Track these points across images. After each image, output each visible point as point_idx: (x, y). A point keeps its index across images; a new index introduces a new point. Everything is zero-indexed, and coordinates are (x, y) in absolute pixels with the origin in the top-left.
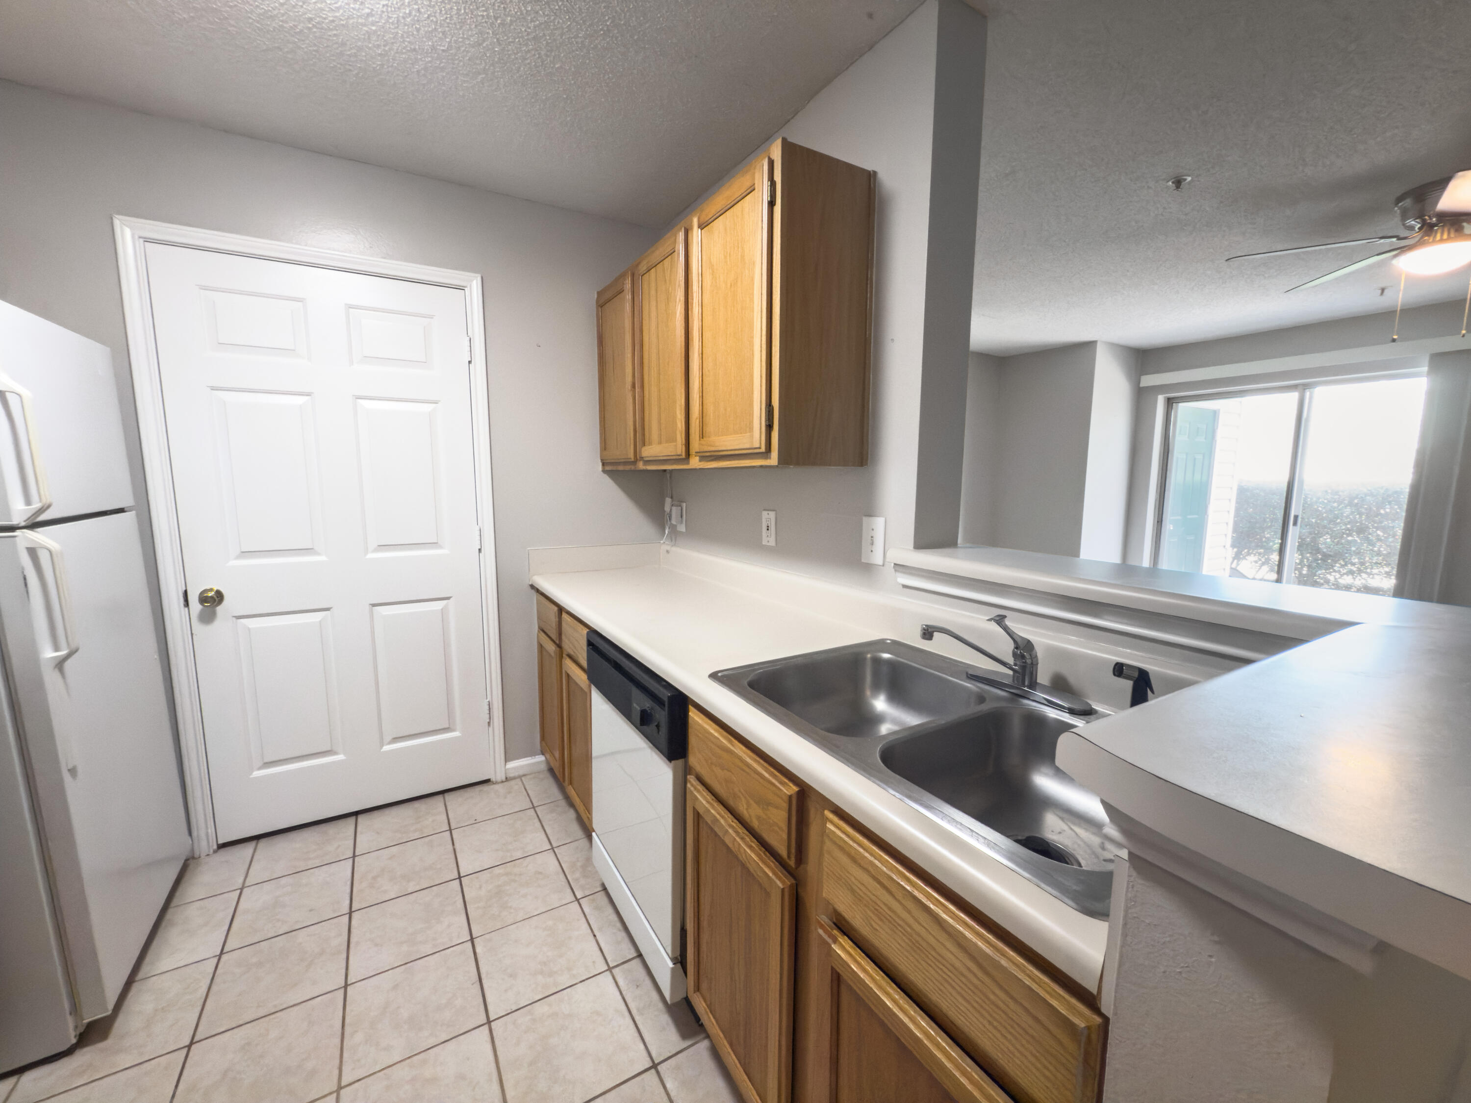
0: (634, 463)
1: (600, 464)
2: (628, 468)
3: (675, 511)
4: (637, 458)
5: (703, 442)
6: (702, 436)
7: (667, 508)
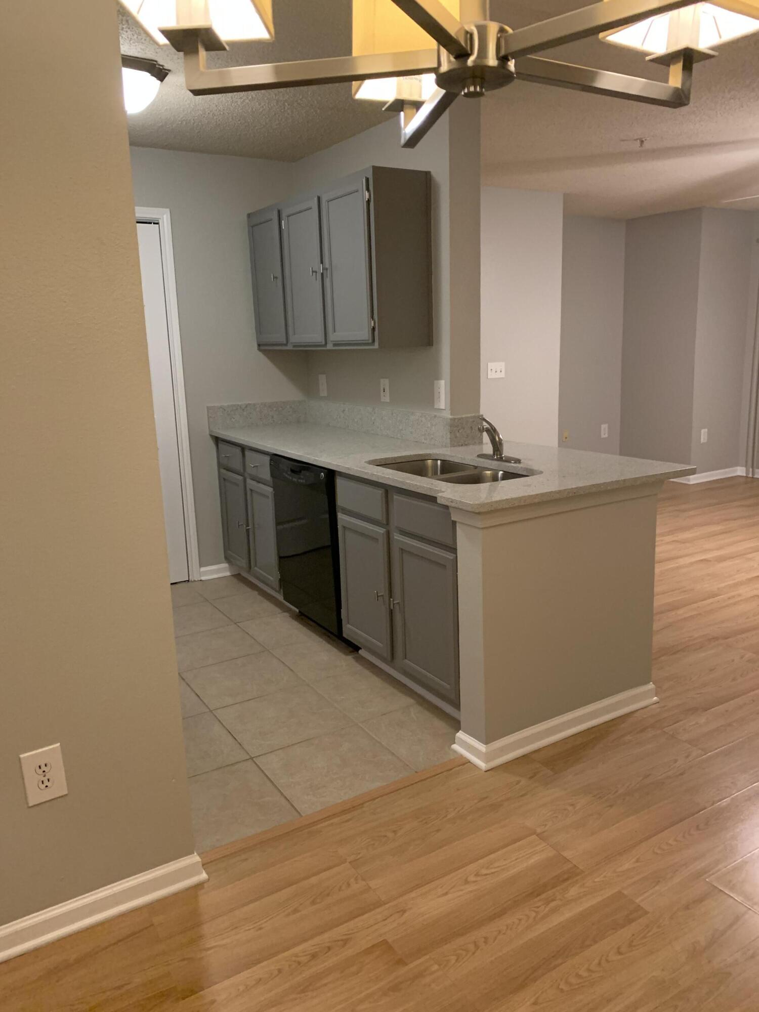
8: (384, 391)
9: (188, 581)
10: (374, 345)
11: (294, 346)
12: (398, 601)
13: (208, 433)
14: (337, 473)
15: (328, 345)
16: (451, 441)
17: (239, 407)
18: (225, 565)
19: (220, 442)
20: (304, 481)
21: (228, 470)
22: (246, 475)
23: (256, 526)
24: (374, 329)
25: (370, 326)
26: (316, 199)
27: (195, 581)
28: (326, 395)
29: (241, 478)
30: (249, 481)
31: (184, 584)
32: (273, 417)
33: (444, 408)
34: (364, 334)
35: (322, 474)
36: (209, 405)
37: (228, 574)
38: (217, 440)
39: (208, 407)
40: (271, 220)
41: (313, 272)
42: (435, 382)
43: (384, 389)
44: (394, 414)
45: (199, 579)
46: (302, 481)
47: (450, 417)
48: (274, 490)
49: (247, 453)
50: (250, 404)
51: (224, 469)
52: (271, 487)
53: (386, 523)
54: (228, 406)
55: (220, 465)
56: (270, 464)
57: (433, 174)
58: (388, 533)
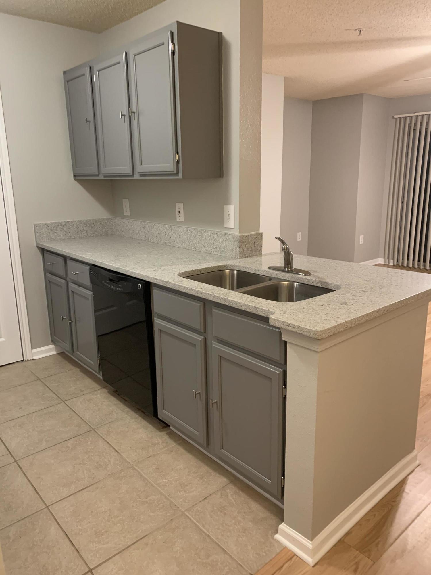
8: (179, 213)
9: (23, 361)
10: (178, 176)
11: (105, 177)
12: (216, 401)
13: (35, 245)
14: (152, 285)
15: (135, 176)
16: (240, 254)
17: (59, 224)
18: (52, 346)
19: (45, 252)
20: (122, 290)
21: (53, 274)
22: (68, 279)
23: (77, 319)
24: (178, 162)
25: (175, 160)
26: (124, 55)
27: (28, 360)
28: (129, 215)
29: (63, 281)
30: (70, 284)
31: (19, 363)
32: (87, 231)
33: (233, 227)
34: (169, 166)
35: (140, 284)
36: (35, 223)
37: (54, 353)
38: (43, 251)
39: (34, 224)
40: (84, 75)
41: (122, 115)
42: (225, 206)
43: (179, 211)
44: (189, 231)
45: (32, 359)
46: (120, 289)
47: (240, 235)
48: (93, 294)
49: (69, 262)
50: (68, 222)
51: (49, 273)
52: (91, 291)
53: (204, 332)
54: (52, 224)
55: (46, 270)
56: (90, 273)
57: (224, 34)
58: (205, 339)
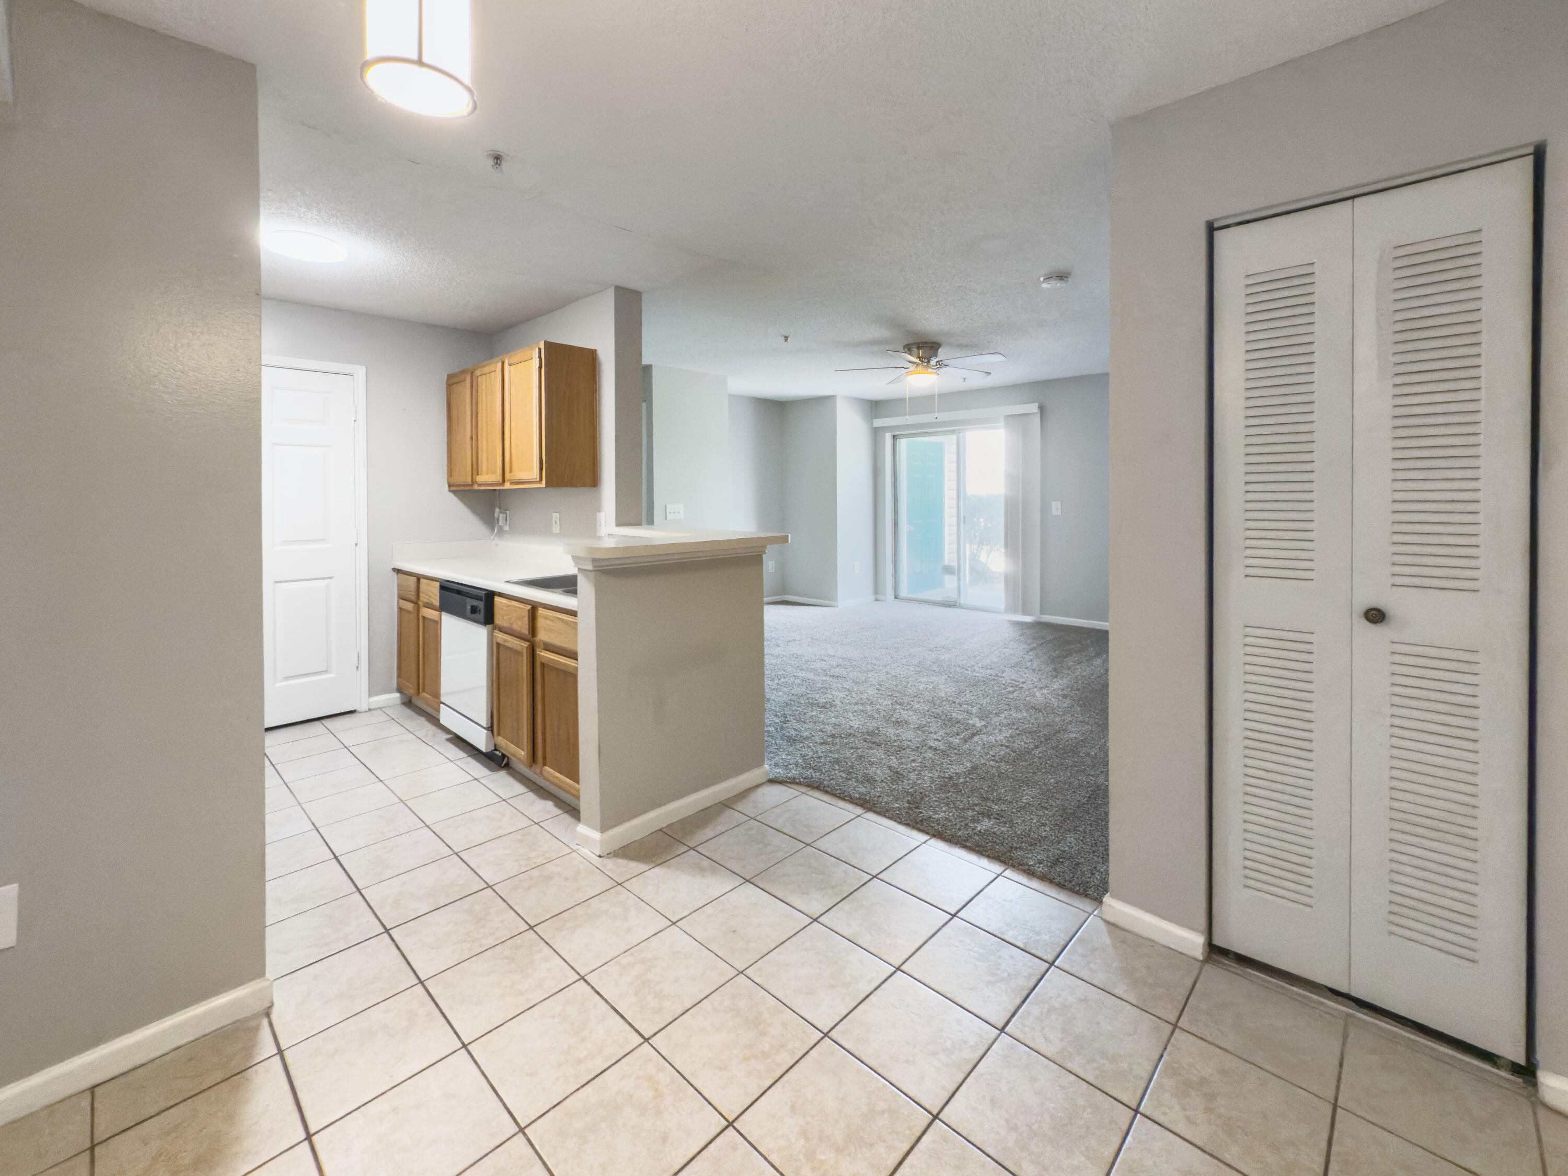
0: (472, 485)
1: (447, 486)
2: (467, 488)
3: (502, 516)
4: (473, 482)
5: (512, 474)
6: (511, 471)
7: (496, 515)
